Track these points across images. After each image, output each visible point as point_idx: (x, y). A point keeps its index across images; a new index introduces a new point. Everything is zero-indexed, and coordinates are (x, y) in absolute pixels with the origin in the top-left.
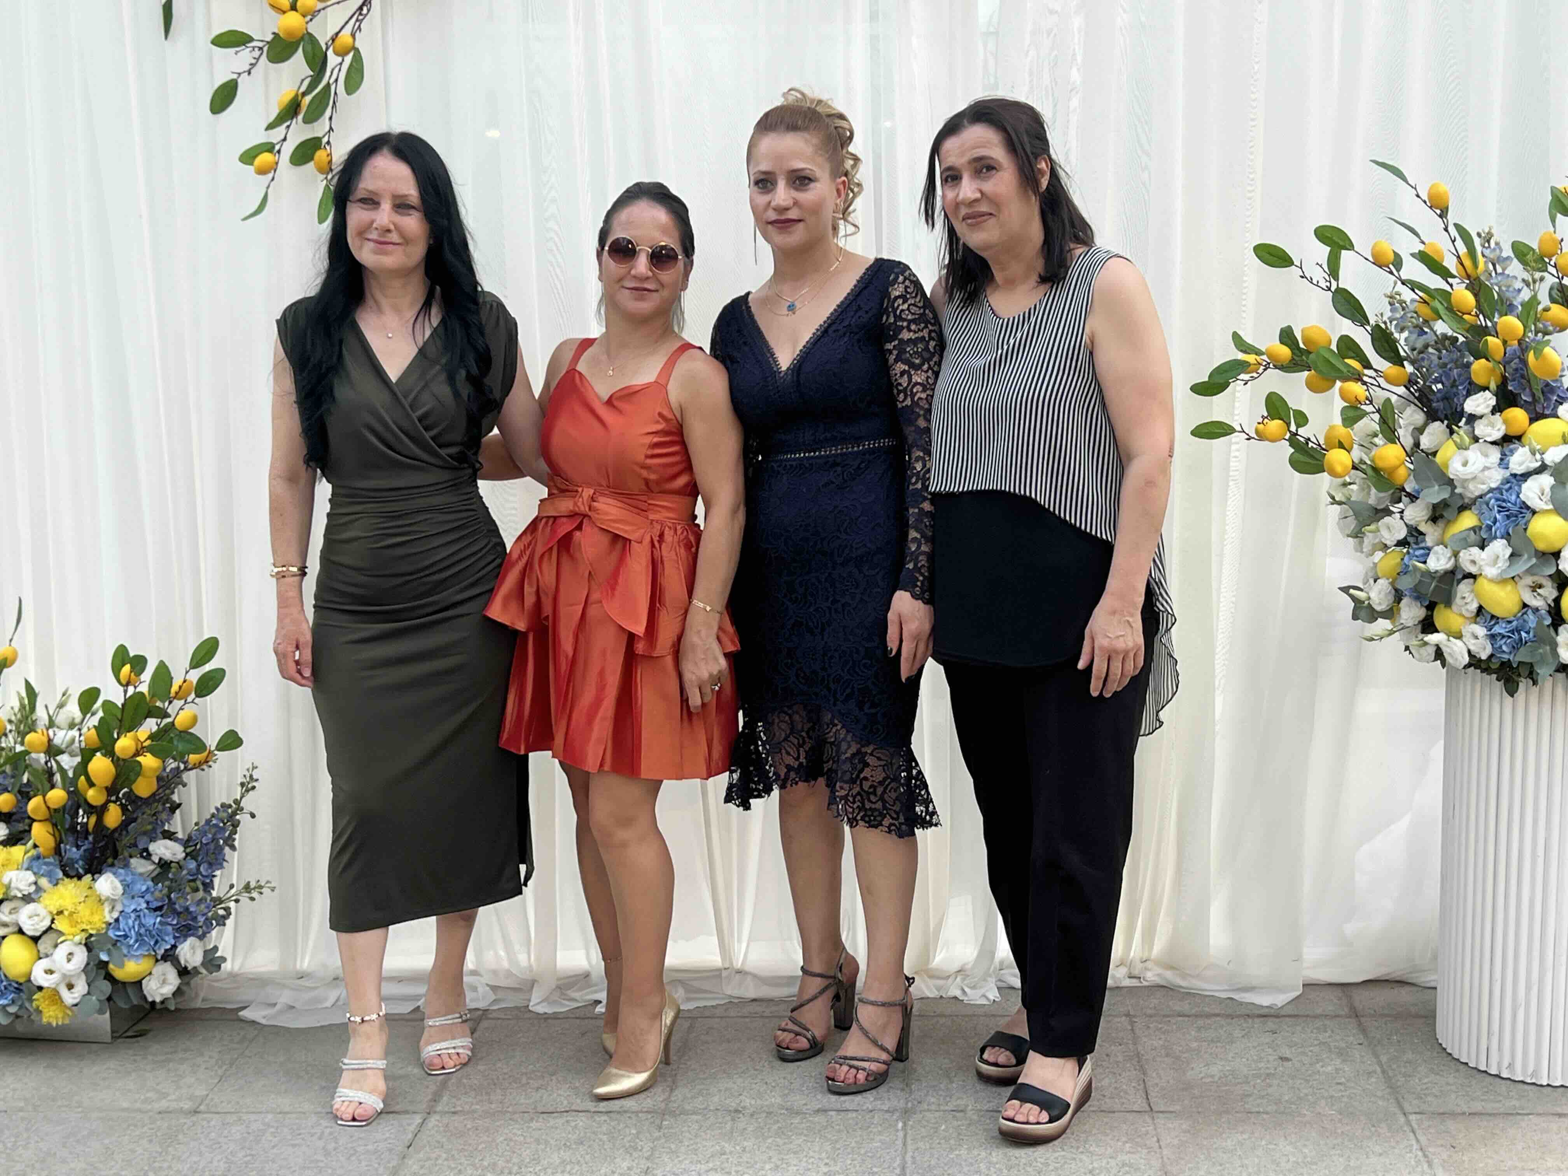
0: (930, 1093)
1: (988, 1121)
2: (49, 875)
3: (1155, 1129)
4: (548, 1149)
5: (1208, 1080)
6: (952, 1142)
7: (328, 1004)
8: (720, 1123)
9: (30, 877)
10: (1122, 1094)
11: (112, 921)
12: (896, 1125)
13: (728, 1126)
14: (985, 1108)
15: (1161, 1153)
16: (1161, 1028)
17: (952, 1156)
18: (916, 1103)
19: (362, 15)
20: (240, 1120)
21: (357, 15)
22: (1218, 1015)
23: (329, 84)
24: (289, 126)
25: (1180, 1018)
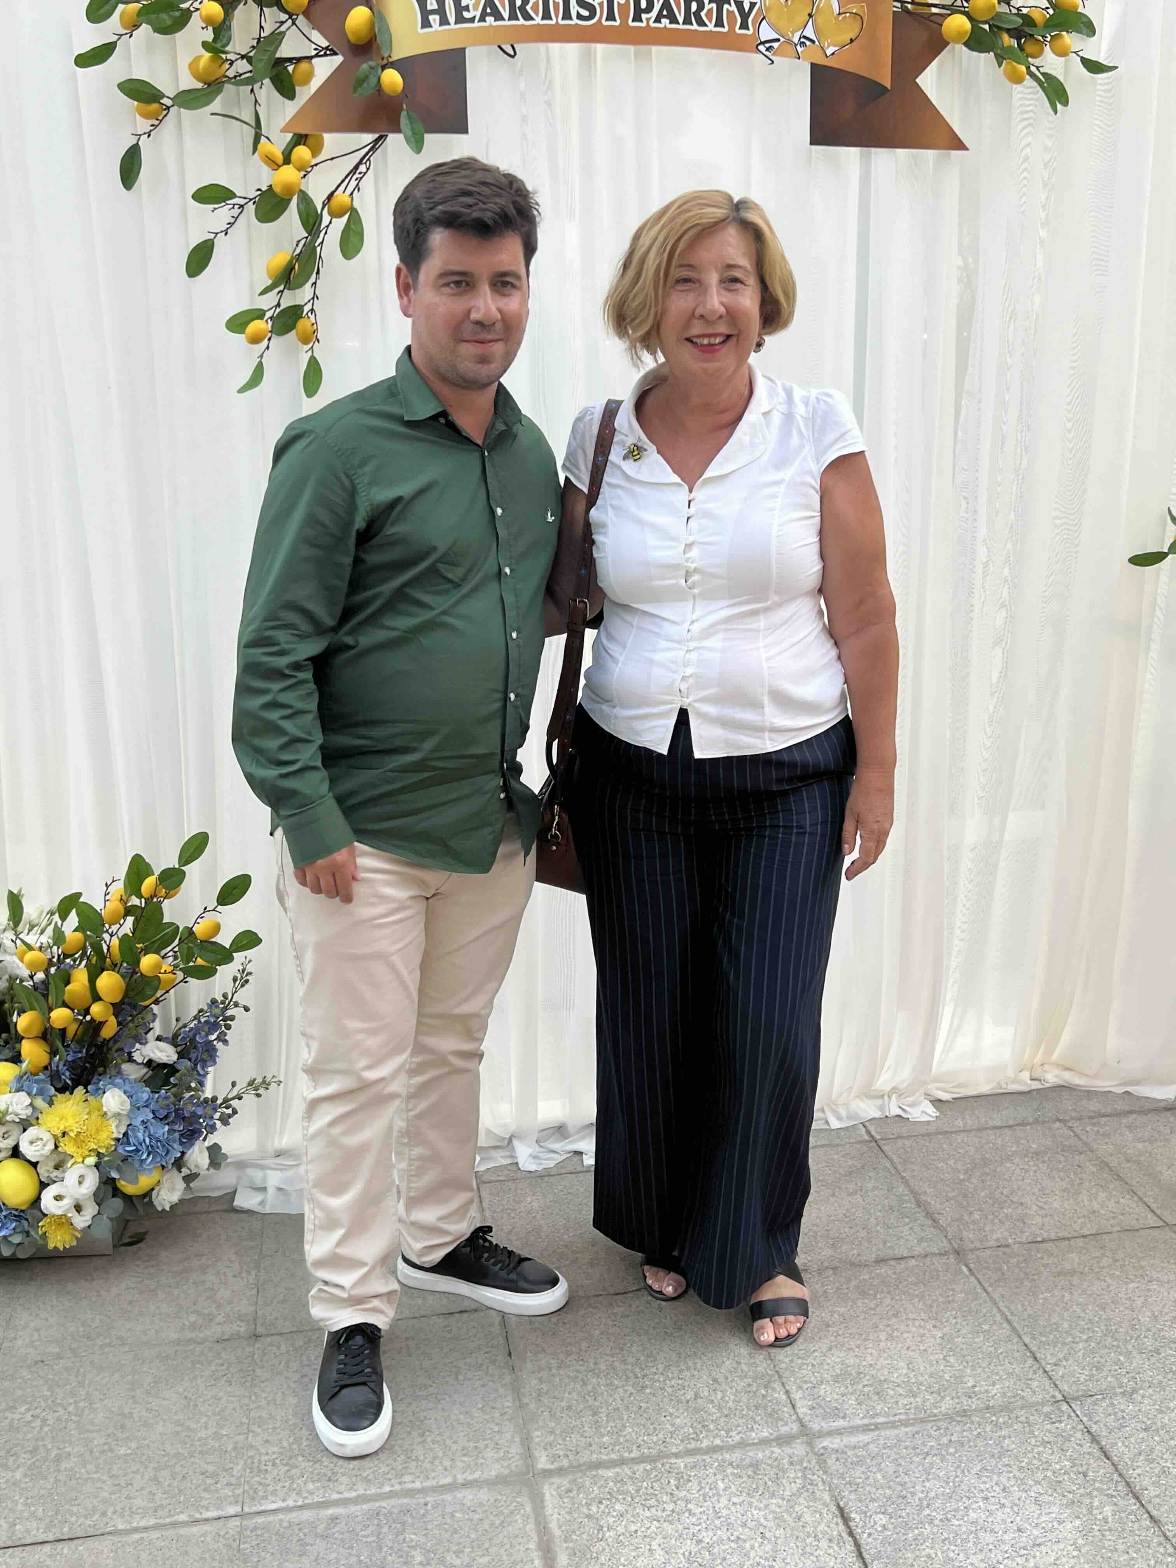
0: (962, 1227)
1: (1039, 1255)
2: (41, 1092)
6: (1026, 1283)
9: (23, 1099)
10: (1127, 1209)
11: (121, 1136)
12: (960, 1269)
14: (1024, 1240)
16: (1098, 1131)
17: (1041, 1301)
19: (360, 173)
20: (310, 1341)
21: (354, 174)
22: (1131, 1112)
23: (315, 248)
24: (282, 292)
25: (1104, 1119)
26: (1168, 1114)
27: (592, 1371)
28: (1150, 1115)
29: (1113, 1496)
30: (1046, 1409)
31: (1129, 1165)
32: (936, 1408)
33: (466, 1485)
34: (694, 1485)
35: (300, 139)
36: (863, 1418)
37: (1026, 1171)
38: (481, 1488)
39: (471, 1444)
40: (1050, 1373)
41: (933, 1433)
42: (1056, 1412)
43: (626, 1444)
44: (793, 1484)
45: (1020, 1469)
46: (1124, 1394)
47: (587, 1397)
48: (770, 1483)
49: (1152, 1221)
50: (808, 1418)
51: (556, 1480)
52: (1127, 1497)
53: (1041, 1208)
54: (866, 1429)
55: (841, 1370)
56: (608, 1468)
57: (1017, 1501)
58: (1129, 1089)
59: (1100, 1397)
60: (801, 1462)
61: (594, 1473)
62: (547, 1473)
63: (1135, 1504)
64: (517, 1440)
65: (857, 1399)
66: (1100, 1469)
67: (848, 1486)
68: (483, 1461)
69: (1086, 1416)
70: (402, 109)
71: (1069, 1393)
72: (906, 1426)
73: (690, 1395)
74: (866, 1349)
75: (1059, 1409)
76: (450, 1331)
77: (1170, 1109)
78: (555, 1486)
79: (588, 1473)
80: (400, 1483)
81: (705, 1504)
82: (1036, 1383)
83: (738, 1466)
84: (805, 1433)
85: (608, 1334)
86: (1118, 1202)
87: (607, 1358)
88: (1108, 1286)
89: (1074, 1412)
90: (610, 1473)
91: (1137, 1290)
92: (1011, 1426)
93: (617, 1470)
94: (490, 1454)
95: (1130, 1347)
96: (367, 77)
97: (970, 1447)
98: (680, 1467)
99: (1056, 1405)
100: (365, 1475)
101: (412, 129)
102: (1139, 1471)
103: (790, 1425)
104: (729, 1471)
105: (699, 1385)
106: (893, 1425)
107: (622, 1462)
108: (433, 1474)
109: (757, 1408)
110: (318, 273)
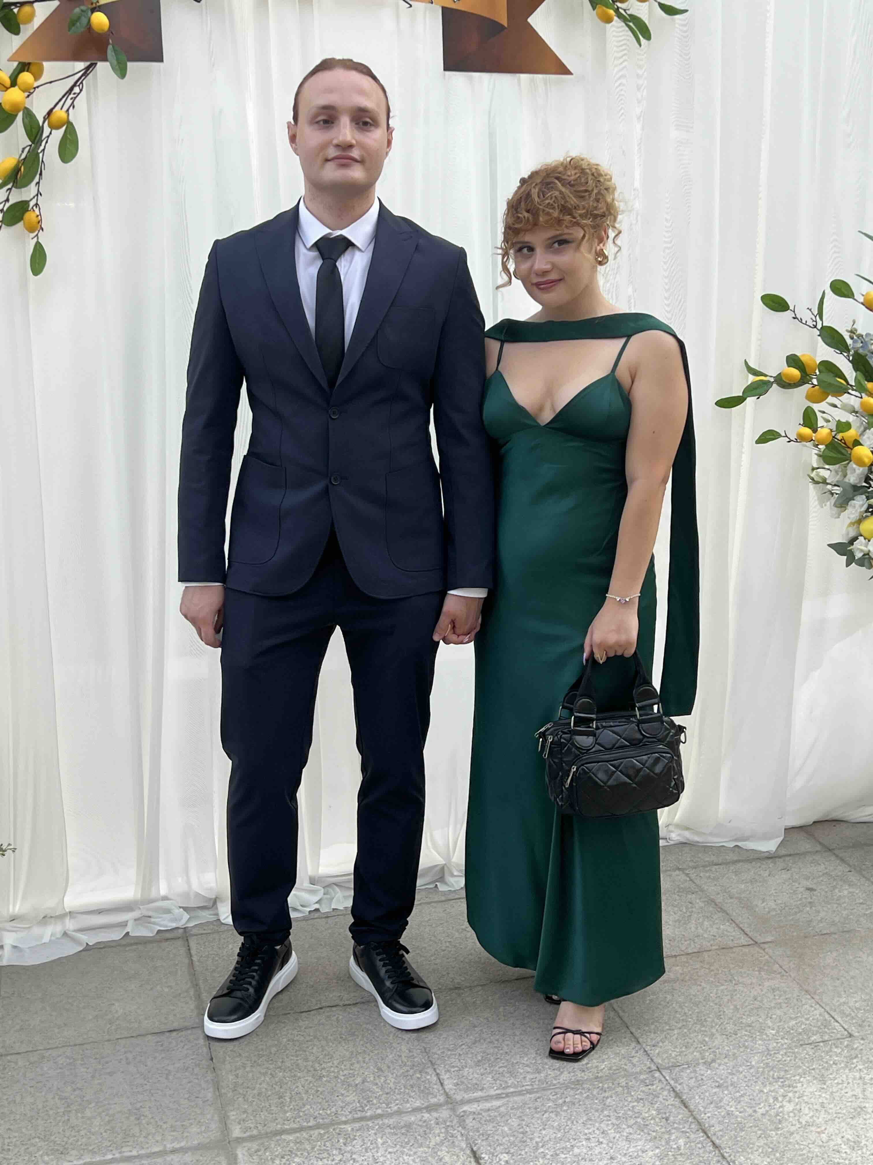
3: (770, 957)
4: (331, 1044)
5: (774, 913)
7: (46, 939)
10: (725, 933)
15: (791, 976)
16: (709, 877)
19: (74, 94)
20: (43, 1057)
21: (70, 94)
22: (738, 861)
23: (38, 154)
24: (10, 190)
25: (717, 867)
26: (770, 861)
27: (280, 1067)
28: (754, 863)
29: (687, 1132)
30: (642, 1077)
31: (732, 900)
32: (556, 1080)
33: (174, 1151)
34: (358, 1142)
35: (24, 67)
36: (497, 1089)
38: (187, 1152)
39: (178, 1123)
40: (649, 1052)
41: (551, 1097)
42: (650, 1078)
43: (305, 1117)
44: (437, 1138)
45: (618, 1118)
46: (705, 1063)
47: (274, 1086)
48: (419, 1137)
49: (744, 940)
50: (452, 1092)
51: (248, 1144)
52: (698, 1132)
54: (498, 1097)
55: (482, 1057)
56: (289, 1134)
57: (612, 1140)
58: (739, 844)
59: (686, 1066)
60: (445, 1122)
61: (278, 1138)
62: (239, 1140)
63: (703, 1137)
64: (216, 1118)
65: (493, 1077)
66: (679, 1114)
67: (481, 1136)
68: (188, 1134)
69: (673, 1079)
70: (108, 44)
71: (661, 1065)
72: (530, 1093)
73: (358, 1080)
74: (503, 1041)
75: (653, 1076)
76: (162, 1045)
77: (771, 858)
78: (246, 1149)
79: (274, 1139)
80: (120, 1153)
81: (366, 1154)
82: (636, 1059)
83: (394, 1127)
84: (450, 1101)
85: (293, 1041)
86: (718, 929)
87: (292, 1058)
88: (703, 989)
89: (665, 1077)
90: (291, 1138)
91: (725, 991)
92: (614, 1089)
93: (298, 1135)
94: (194, 1129)
95: (714, 1031)
96: (79, 18)
97: (580, 1105)
98: (348, 1130)
99: (651, 1074)
100: (91, 1148)
101: (117, 60)
102: (709, 1115)
103: (438, 1097)
104: (388, 1130)
105: (366, 1073)
106: (520, 1093)
107: (301, 1129)
108: (147, 1146)
109: (412, 1086)
110: (41, 174)
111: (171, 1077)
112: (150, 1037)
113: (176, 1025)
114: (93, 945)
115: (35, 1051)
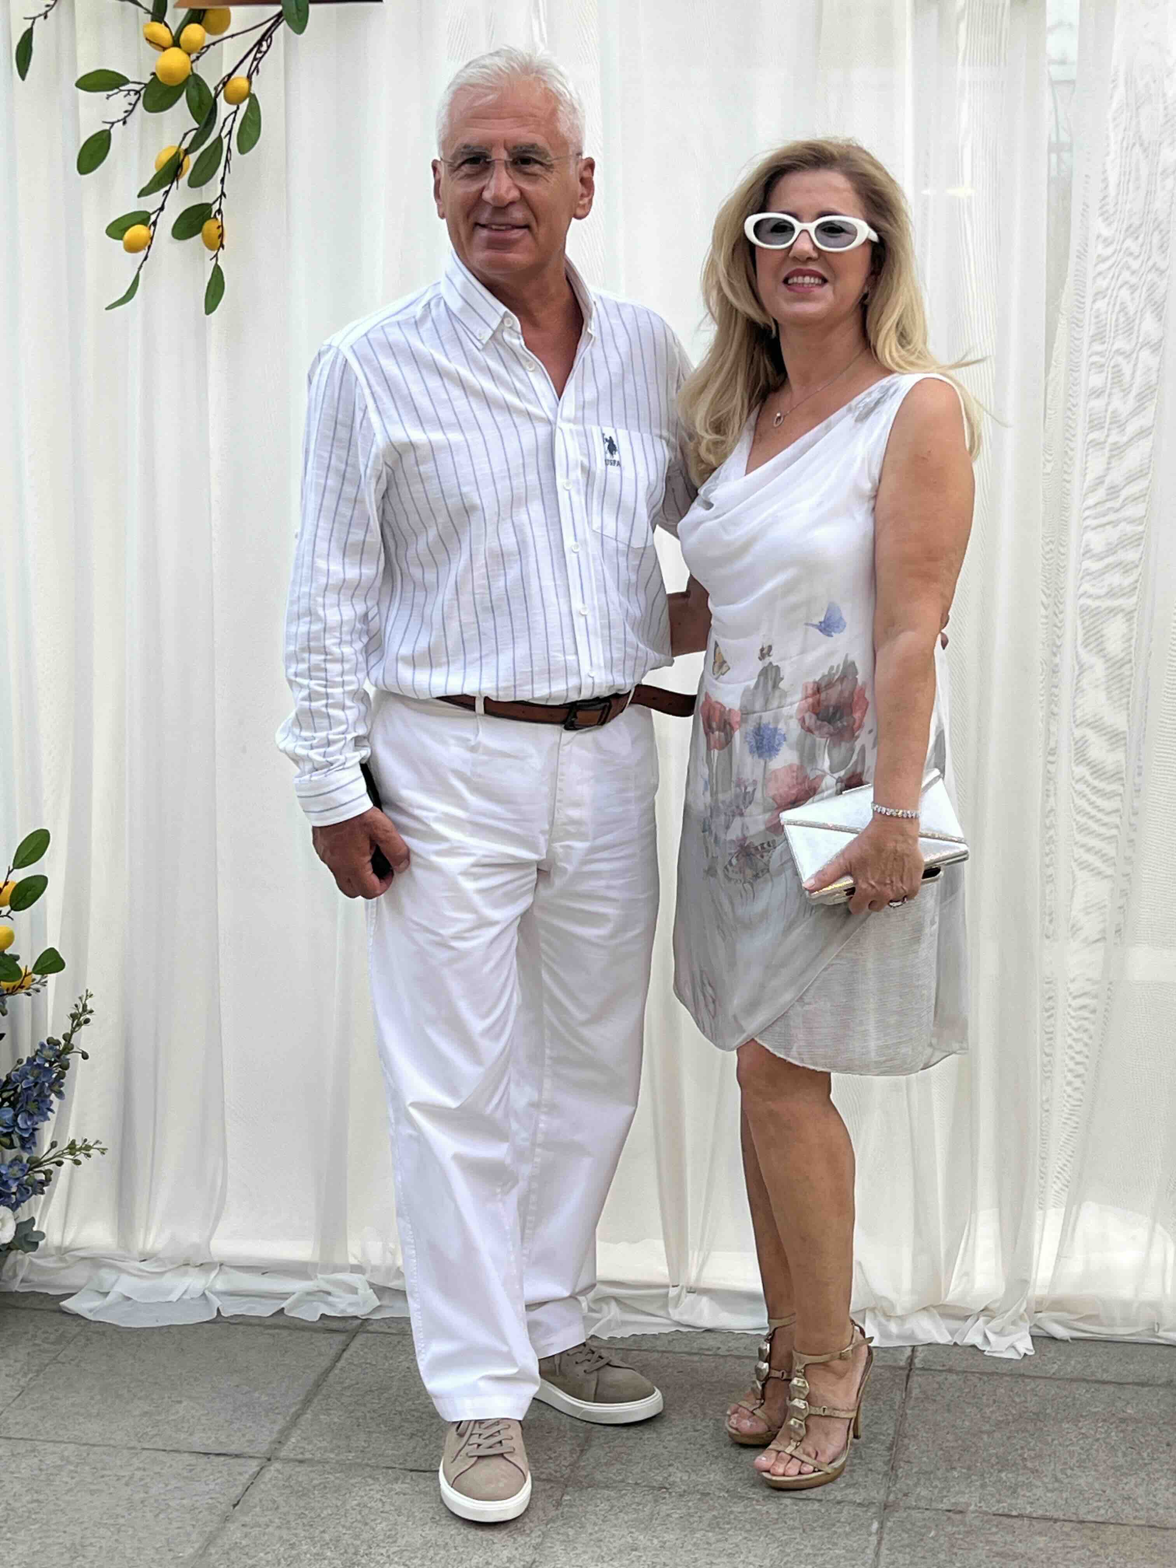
1: (994, 1530)
4: (410, 1523)
7: (174, 1297)
8: (639, 1504)
12: (870, 1525)
13: (647, 1509)
14: (992, 1510)
18: (900, 1496)
19: (261, 52)
20: (33, 1451)
21: (255, 53)
27: (312, 1538)
37: (1085, 1436)
53: (1057, 1480)
85: (365, 1506)
87: (341, 1529)
101: (297, 4)
111: (162, 1516)
112: (186, 1455)
113: (233, 1449)
114: (227, 1318)
115: (31, 1440)
